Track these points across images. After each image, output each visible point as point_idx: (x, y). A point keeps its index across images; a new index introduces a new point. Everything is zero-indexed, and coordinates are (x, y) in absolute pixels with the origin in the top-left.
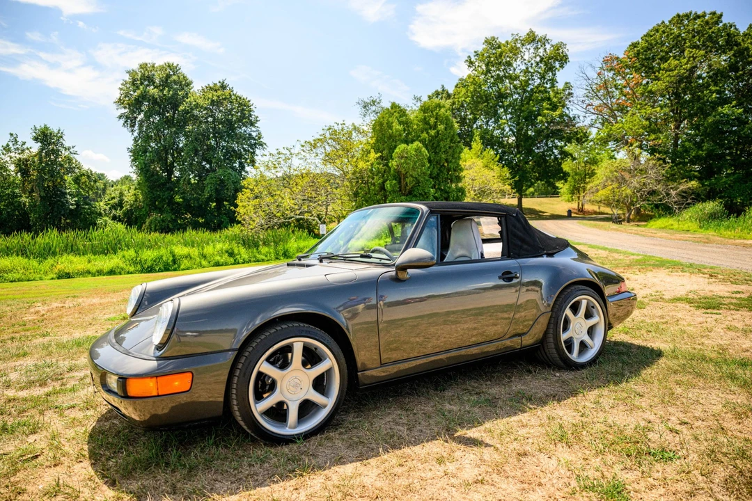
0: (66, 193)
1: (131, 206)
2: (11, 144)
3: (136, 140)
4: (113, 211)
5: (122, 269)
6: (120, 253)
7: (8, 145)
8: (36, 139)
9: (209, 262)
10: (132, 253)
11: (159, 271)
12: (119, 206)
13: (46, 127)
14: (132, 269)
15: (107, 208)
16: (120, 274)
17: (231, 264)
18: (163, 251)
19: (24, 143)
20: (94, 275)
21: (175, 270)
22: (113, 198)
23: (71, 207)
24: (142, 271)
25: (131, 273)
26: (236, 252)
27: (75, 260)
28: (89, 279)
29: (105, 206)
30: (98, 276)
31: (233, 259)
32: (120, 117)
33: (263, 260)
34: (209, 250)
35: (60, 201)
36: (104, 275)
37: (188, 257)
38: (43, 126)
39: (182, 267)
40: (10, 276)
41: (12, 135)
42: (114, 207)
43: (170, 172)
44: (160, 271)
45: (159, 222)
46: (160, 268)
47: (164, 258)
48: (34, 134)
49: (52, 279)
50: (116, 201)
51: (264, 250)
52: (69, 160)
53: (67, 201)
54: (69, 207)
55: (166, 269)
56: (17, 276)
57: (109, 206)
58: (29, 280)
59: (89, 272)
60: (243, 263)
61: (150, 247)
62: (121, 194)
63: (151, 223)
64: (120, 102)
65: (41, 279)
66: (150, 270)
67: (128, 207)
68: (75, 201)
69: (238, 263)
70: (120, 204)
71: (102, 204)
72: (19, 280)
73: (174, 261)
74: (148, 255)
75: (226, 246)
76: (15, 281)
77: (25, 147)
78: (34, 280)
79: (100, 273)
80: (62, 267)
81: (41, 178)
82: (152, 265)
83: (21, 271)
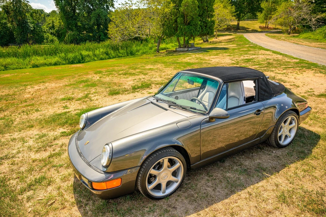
1: (59, 28)
4: (51, 30)
5: (60, 62)
6: (58, 55)
9: (98, 58)
10: (63, 55)
14: (64, 62)
16: (60, 65)
17: (108, 59)
18: (77, 54)
20: (48, 65)
21: (83, 62)
23: (31, 29)
25: (64, 64)
26: (109, 53)
27: (39, 58)
28: (47, 67)
29: (47, 28)
30: (50, 66)
31: (108, 56)
33: (122, 56)
34: (97, 52)
35: (26, 26)
36: (52, 65)
37: (88, 56)
39: (86, 61)
40: (12, 66)
42: (50, 28)
43: (74, 11)
45: (72, 36)
46: (76, 62)
47: (78, 57)
49: (30, 68)
50: (51, 25)
51: (121, 51)
52: (26, 5)
53: (29, 26)
54: (30, 29)
56: (15, 67)
57: (48, 28)
58: (20, 69)
59: (46, 64)
60: (113, 58)
61: (71, 52)
62: (53, 22)
63: (68, 36)
65: (26, 68)
66: (72, 63)
67: (57, 28)
68: (33, 26)
69: (111, 58)
70: (53, 27)
71: (45, 27)
72: (16, 69)
73: (82, 58)
74: (71, 55)
75: (105, 51)
76: (14, 69)
78: (23, 68)
79: (50, 64)
80: (33, 62)
81: (16, 15)
82: (73, 60)
83: (16, 64)
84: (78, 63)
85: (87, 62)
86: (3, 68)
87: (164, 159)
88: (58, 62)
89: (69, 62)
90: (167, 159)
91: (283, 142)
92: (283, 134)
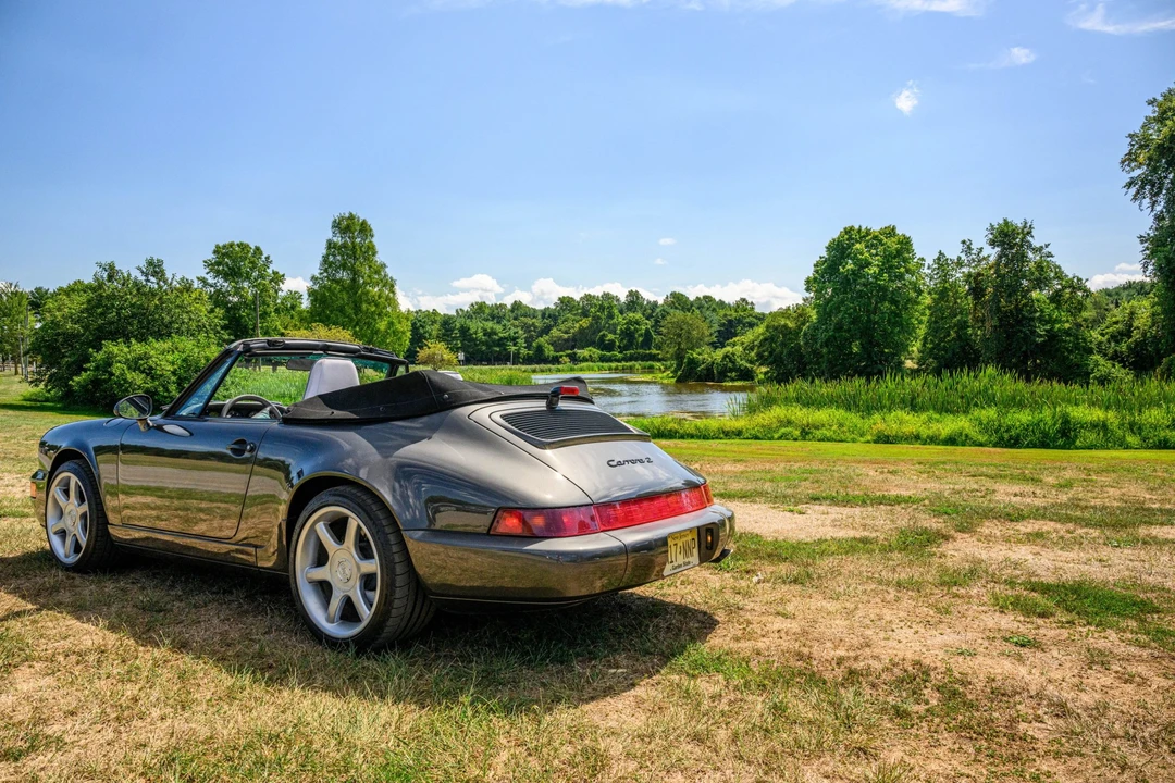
0: (1033, 319)
1: (1144, 334)
2: (963, 257)
3: (1159, 218)
4: (1114, 345)
5: (967, 436)
6: (976, 412)
7: (959, 258)
8: (993, 243)
9: (1145, 440)
10: (990, 413)
11: (1028, 446)
12: (1125, 335)
13: (1005, 222)
14: (982, 438)
15: (1104, 339)
16: (963, 445)
18: (1047, 414)
19: (981, 249)
20: (923, 442)
21: (1060, 447)
22: (1116, 323)
23: (1037, 340)
24: (1000, 443)
25: (981, 445)
27: (907, 418)
28: (915, 448)
29: (1100, 337)
30: (929, 444)
32: (1130, 184)
35: (1022, 331)
36: (938, 444)
37: (1103, 427)
38: (1001, 222)
39: (1078, 443)
41: (964, 242)
42: (1116, 338)
44: (1032, 445)
46: (1030, 442)
47: (1044, 426)
48: (991, 236)
49: (868, 442)
50: (1120, 326)
52: (1040, 267)
53: (1033, 332)
54: (1033, 341)
55: (1044, 445)
56: (827, 433)
57: (1107, 337)
58: (837, 441)
59: (917, 438)
61: (1021, 405)
62: (1132, 314)
64: (1130, 159)
65: (854, 441)
66: (1014, 442)
67: (1139, 336)
68: (1046, 331)
71: (1095, 333)
73: (1064, 432)
76: (823, 440)
77: (981, 255)
78: (844, 441)
79: (933, 440)
80: (881, 426)
81: (996, 299)
82: (1018, 435)
83: (835, 428)
84: (1035, 446)
85: (1077, 448)
86: (797, 433)
87: (69, 478)
88: (961, 434)
89: (1002, 439)
90: (74, 480)
91: (330, 620)
92: (329, 578)
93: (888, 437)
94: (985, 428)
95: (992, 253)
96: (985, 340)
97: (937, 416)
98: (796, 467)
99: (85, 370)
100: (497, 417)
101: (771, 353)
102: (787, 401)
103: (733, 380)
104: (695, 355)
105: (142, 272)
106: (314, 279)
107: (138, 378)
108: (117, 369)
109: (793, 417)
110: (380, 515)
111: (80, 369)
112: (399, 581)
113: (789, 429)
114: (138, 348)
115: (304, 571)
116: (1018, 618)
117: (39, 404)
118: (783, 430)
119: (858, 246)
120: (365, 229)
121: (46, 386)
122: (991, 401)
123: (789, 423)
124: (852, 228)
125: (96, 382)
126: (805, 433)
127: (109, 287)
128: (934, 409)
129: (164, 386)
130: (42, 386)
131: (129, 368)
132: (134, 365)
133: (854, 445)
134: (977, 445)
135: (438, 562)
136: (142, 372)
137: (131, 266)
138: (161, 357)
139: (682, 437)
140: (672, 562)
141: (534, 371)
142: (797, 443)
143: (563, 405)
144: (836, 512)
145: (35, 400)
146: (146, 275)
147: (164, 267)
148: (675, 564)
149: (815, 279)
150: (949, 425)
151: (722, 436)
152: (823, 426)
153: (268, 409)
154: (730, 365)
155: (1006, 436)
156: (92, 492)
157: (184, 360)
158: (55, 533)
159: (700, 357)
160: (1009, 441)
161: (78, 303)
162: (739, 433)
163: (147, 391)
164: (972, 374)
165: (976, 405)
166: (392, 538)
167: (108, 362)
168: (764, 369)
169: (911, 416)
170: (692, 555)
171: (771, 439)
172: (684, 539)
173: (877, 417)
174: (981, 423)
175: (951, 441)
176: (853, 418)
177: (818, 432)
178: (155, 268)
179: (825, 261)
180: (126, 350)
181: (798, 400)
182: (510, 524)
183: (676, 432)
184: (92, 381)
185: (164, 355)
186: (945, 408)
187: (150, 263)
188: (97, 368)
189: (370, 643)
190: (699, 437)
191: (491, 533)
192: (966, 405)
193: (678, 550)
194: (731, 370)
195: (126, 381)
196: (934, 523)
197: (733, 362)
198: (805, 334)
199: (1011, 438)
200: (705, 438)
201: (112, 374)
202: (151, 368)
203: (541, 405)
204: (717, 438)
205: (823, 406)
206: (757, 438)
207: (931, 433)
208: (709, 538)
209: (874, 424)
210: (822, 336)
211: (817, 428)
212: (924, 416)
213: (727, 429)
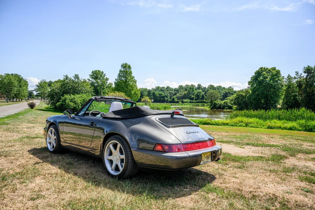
2: (296, 76)
6: (298, 121)
8: (305, 72)
10: (303, 121)
13: (309, 66)
14: (300, 129)
16: (294, 130)
19: (301, 74)
20: (282, 129)
24: (306, 130)
25: (300, 130)
28: (279, 130)
36: (287, 130)
38: (307, 66)
41: (296, 72)
48: (304, 70)
49: (265, 128)
58: (256, 128)
59: (280, 127)
65: (261, 128)
74: (311, 123)
76: (252, 127)
77: (302, 76)
78: (258, 128)
79: (285, 128)
80: (269, 124)
81: (306, 88)
82: (312, 128)
83: (255, 124)
86: (244, 125)
87: (52, 130)
88: (294, 127)
89: (306, 129)
90: (53, 130)
91: (112, 170)
92: (112, 159)
93: (271, 127)
94: (301, 126)
95: (305, 75)
96: (302, 100)
97: (286, 122)
98: (243, 134)
99: (60, 102)
100: (157, 119)
101: (238, 102)
102: (242, 115)
103: (226, 109)
104: (216, 102)
105: (74, 77)
106: (116, 79)
107: (72, 104)
108: (67, 101)
109: (243, 120)
110: (126, 143)
111: (58, 101)
112: (130, 161)
113: (242, 124)
114: (72, 96)
115: (106, 157)
116: (307, 184)
117: (49, 110)
118: (240, 124)
119: (264, 72)
120: (129, 67)
121: (51, 105)
122: (303, 118)
123: (242, 122)
124: (262, 68)
125: (62, 105)
126: (247, 125)
127: (66, 81)
128: (286, 119)
129: (78, 106)
130: (50, 105)
131: (70, 101)
132: (71, 101)
133: (261, 129)
134: (298, 130)
135: (140, 157)
136: (73, 102)
137: (71, 76)
138: (78, 99)
139: (211, 125)
140: (203, 161)
141: (172, 105)
142: (244, 127)
143: (175, 116)
144: (253, 148)
145: (48, 109)
146: (75, 78)
147: (79, 76)
148: (204, 161)
149: (251, 82)
150: (290, 124)
151: (223, 125)
152: (252, 123)
153: (100, 114)
154: (226, 105)
155: (308, 128)
156: (57, 133)
157: (83, 100)
158: (49, 143)
159: (217, 102)
160: (309, 130)
161: (59, 84)
162: (227, 124)
163: (74, 107)
164: (298, 110)
165: (299, 119)
166: (128, 150)
167: (65, 100)
168: (236, 106)
169: (278, 121)
170: (209, 159)
171: (237, 126)
172: (207, 155)
173: (268, 121)
174: (300, 124)
175: (291, 129)
176: (261, 121)
177: (250, 125)
178: (77, 77)
179: (254, 77)
180: (70, 97)
181: (245, 116)
182: (159, 148)
183: (210, 123)
184: (61, 104)
185: (79, 98)
186: (289, 120)
187: (76, 75)
188: (62, 101)
189: (122, 177)
190: (216, 125)
191: (154, 150)
192: (296, 119)
193: (205, 157)
194: (226, 106)
195: (69, 104)
196: (283, 153)
197: (227, 104)
198: (248, 97)
199: (309, 129)
200: (218, 125)
201: (66, 103)
202: (75, 102)
203: (169, 116)
204: (221, 125)
205: (252, 118)
206: (233, 126)
207: (284, 126)
208: (214, 155)
209: (267, 123)
210: (253, 97)
211: (250, 124)
212: (282, 121)
213: (224, 123)
